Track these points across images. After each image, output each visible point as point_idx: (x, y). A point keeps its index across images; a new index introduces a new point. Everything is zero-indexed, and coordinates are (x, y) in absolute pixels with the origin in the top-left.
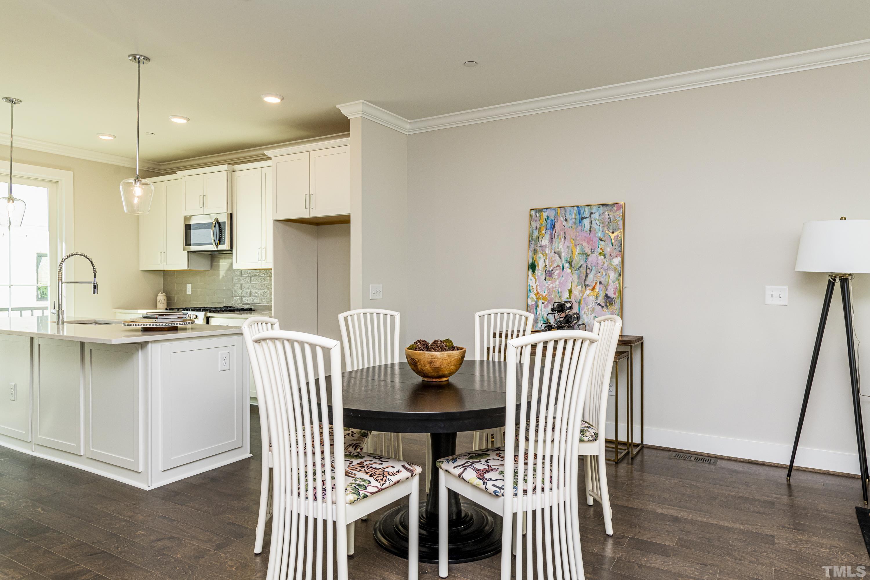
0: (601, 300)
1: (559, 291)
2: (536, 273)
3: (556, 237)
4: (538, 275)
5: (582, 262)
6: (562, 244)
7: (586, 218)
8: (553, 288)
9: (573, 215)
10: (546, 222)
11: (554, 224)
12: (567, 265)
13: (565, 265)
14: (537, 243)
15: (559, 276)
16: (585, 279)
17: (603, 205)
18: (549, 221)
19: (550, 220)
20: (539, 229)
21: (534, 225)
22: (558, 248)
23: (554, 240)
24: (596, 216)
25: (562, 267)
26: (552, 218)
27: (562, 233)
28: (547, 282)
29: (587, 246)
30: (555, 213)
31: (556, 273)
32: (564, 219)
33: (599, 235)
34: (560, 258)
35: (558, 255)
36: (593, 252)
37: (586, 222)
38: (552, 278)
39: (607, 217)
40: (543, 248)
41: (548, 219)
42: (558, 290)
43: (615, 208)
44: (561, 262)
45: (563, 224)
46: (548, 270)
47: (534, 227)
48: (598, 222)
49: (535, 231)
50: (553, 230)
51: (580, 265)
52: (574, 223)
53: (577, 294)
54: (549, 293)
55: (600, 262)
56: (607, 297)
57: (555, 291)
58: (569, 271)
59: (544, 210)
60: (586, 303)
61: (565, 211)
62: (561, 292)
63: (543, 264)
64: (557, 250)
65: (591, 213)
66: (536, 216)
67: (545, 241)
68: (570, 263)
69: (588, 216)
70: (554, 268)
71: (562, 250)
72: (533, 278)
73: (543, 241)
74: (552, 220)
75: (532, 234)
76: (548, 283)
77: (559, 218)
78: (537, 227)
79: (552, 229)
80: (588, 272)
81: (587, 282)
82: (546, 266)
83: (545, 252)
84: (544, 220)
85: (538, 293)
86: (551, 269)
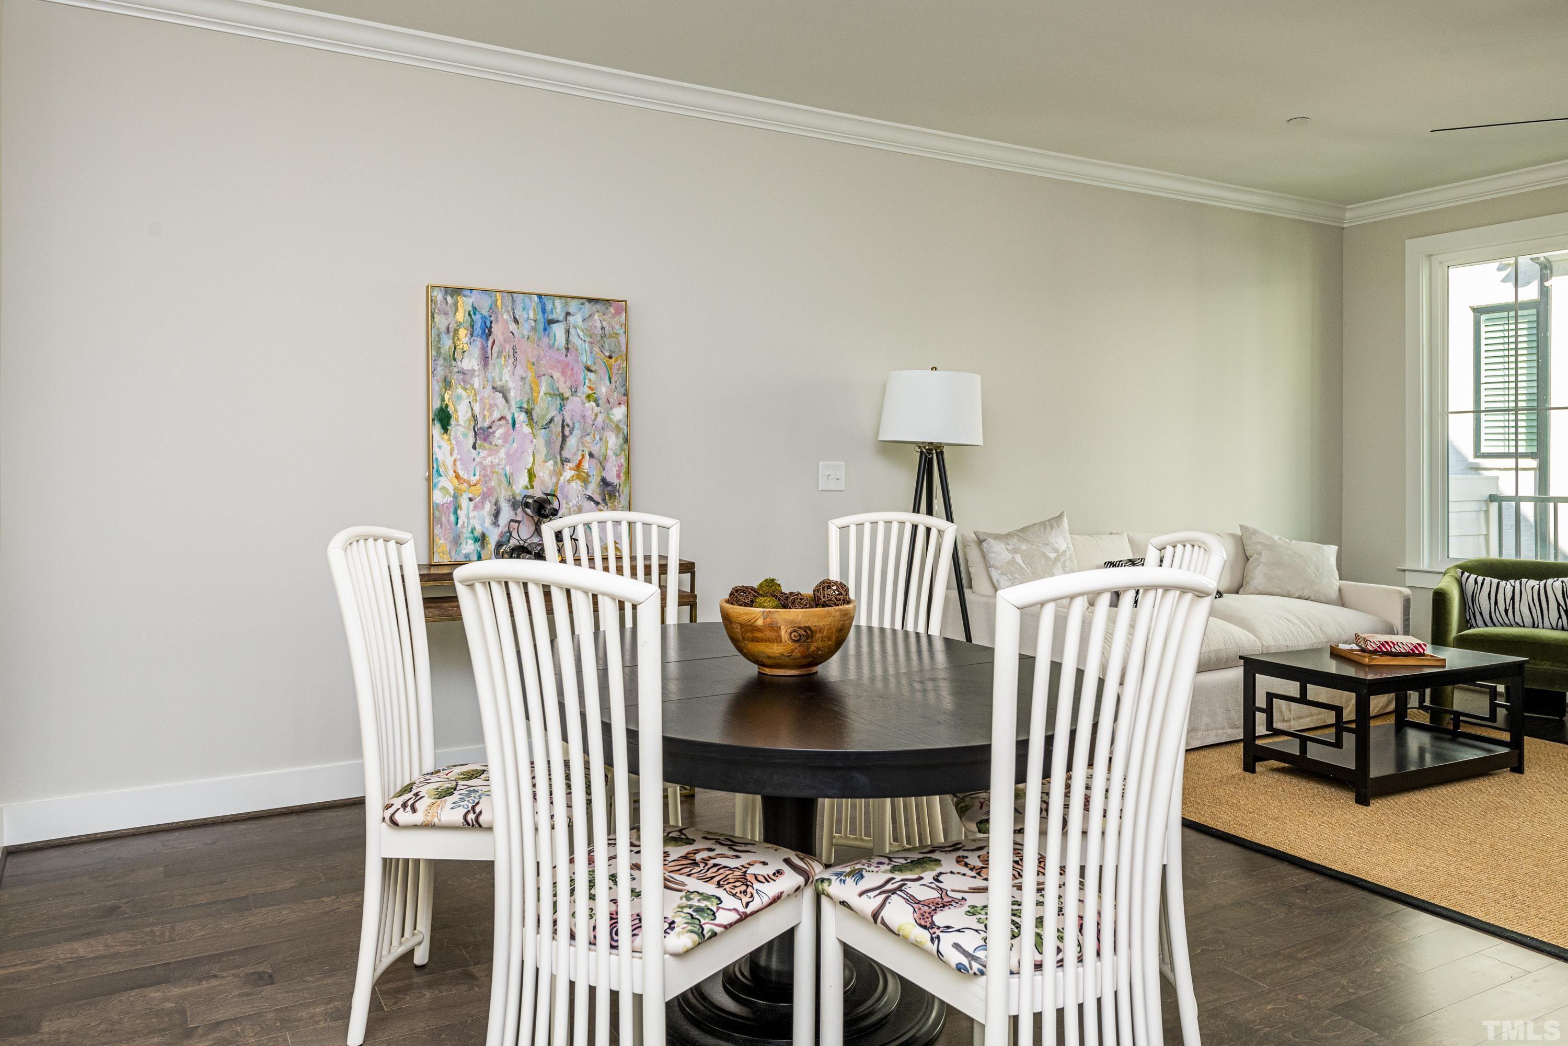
0: (595, 490)
1: (508, 472)
2: (453, 433)
3: (495, 355)
4: (456, 438)
5: (553, 412)
6: (509, 371)
7: (558, 321)
8: (492, 466)
9: (530, 313)
10: (470, 320)
11: (488, 325)
12: (521, 417)
13: (519, 416)
14: (451, 365)
15: (506, 441)
16: (562, 448)
17: (590, 300)
18: (477, 318)
19: (481, 316)
20: (452, 331)
21: (441, 322)
22: (501, 380)
23: (491, 362)
24: (576, 319)
25: (510, 421)
26: (485, 312)
27: (508, 348)
28: (479, 453)
29: (562, 379)
30: (489, 301)
31: (499, 432)
32: (510, 317)
33: (585, 359)
34: (507, 400)
35: (501, 395)
36: (574, 392)
37: (558, 330)
38: (491, 443)
39: (599, 325)
40: (467, 377)
41: (475, 314)
42: (504, 469)
43: (612, 310)
44: (509, 409)
45: (510, 328)
46: (479, 426)
47: (442, 328)
48: (581, 334)
49: (444, 336)
50: (487, 339)
51: (549, 417)
52: (534, 329)
53: (547, 478)
54: (483, 476)
55: (589, 413)
56: (604, 482)
57: (497, 473)
58: (527, 430)
59: (464, 293)
60: (566, 497)
61: (513, 301)
62: (512, 474)
63: (467, 412)
64: (499, 383)
65: (568, 314)
66: (447, 303)
67: (470, 362)
68: (529, 413)
69: (561, 318)
70: (494, 422)
71: (510, 385)
72: (444, 443)
73: (465, 361)
74: (483, 317)
75: (439, 341)
76: (482, 455)
77: (499, 315)
78: (448, 328)
79: (484, 337)
80: (567, 432)
81: (565, 454)
82: (474, 417)
83: (472, 385)
84: (467, 314)
85: (458, 477)
86: (486, 424)
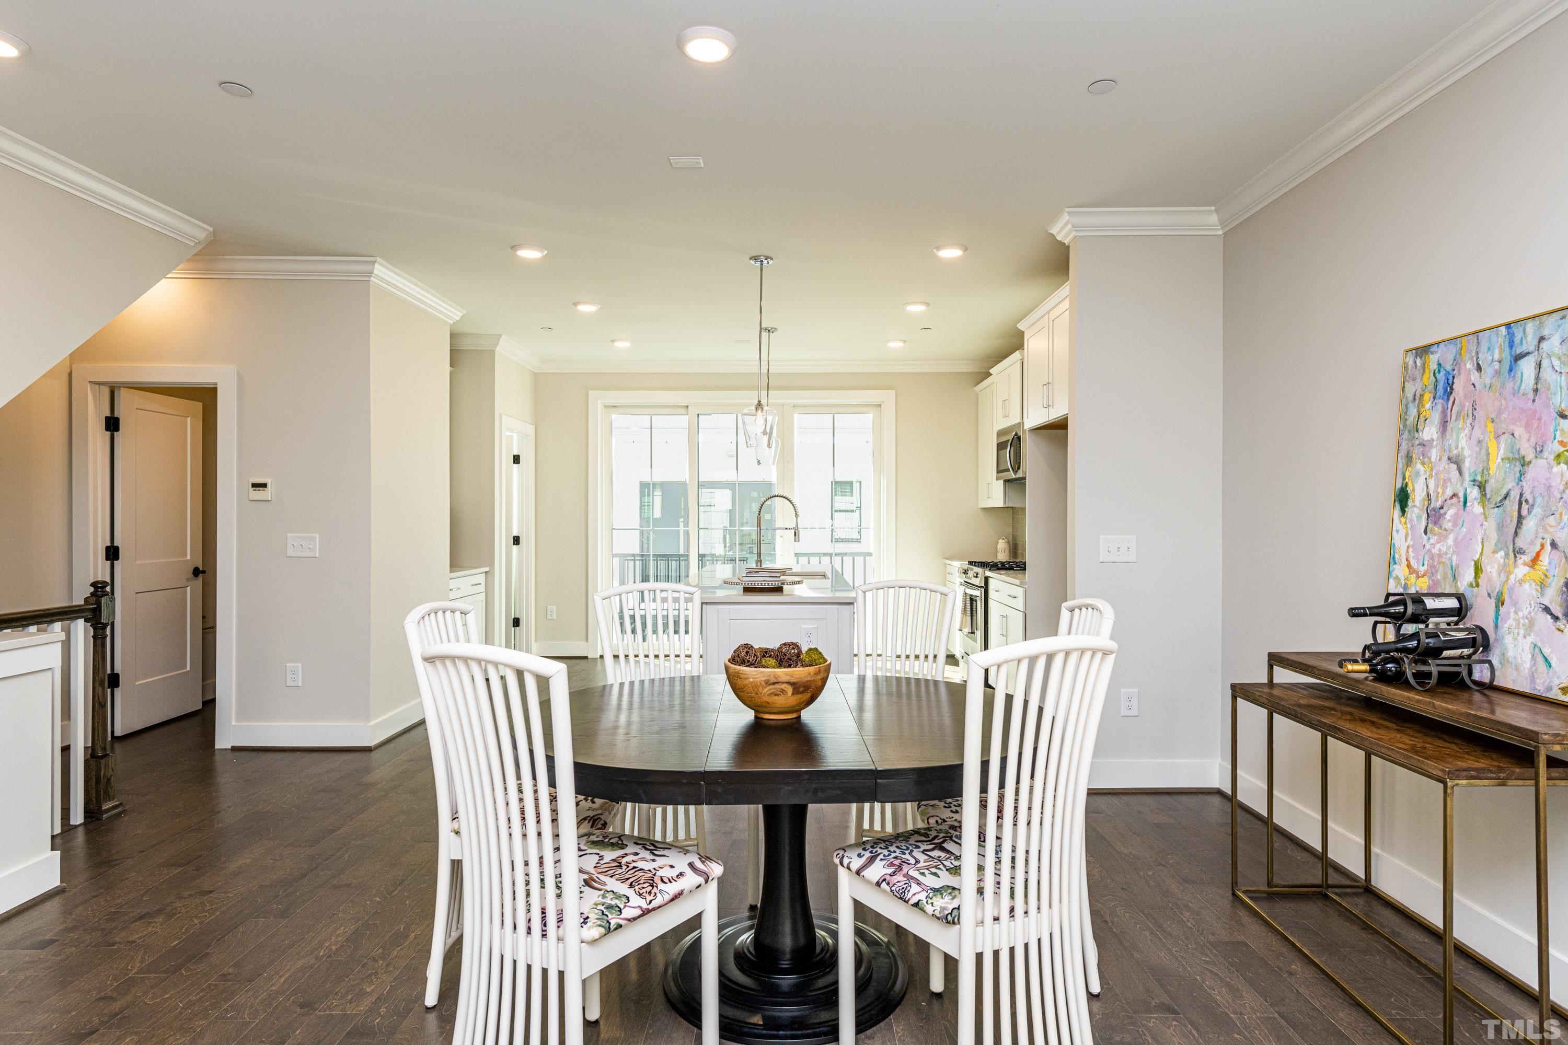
0: (1552, 596)
1: (1454, 564)
2: (1409, 515)
3: (1454, 417)
4: (1411, 520)
5: (1511, 484)
6: (1466, 435)
7: (1527, 354)
8: (1440, 556)
9: (1495, 353)
10: (1434, 380)
11: (1451, 381)
12: (1474, 493)
13: (1471, 492)
14: (1414, 438)
15: (1455, 524)
16: (1516, 534)
18: (1441, 377)
19: (1445, 372)
20: (1418, 399)
21: (1411, 388)
22: (1457, 447)
23: (1450, 426)
24: (1549, 346)
25: (1462, 499)
26: (1449, 368)
27: (1468, 405)
28: (1429, 539)
29: (1526, 436)
30: (1454, 351)
31: (1450, 513)
32: (1474, 365)
33: (1556, 402)
34: (1461, 473)
35: (1456, 466)
36: (1540, 452)
37: (1527, 367)
38: (1441, 527)
40: (1427, 449)
41: (1439, 371)
42: (1450, 559)
44: (1462, 483)
45: (1472, 379)
46: (1432, 506)
47: (1409, 396)
48: (1553, 365)
49: (1411, 405)
50: (1448, 399)
51: (1505, 491)
52: (1497, 373)
53: (1495, 574)
54: (1431, 568)
55: (1556, 482)
57: (1444, 563)
58: (1478, 509)
59: (1434, 348)
60: (1513, 602)
61: (1478, 346)
62: (1458, 566)
63: (1423, 490)
64: (1455, 452)
65: (1540, 340)
66: (1416, 366)
67: (1430, 432)
68: (1482, 487)
69: (1531, 349)
70: (1446, 500)
71: (1467, 453)
72: (1400, 527)
73: (1427, 429)
74: (1447, 373)
75: (1405, 412)
76: (1432, 541)
77: (1462, 365)
78: (1415, 395)
79: (1446, 397)
80: (1524, 510)
82: (1428, 495)
83: (1430, 458)
84: (1432, 374)
85: (1409, 566)
86: (1438, 504)
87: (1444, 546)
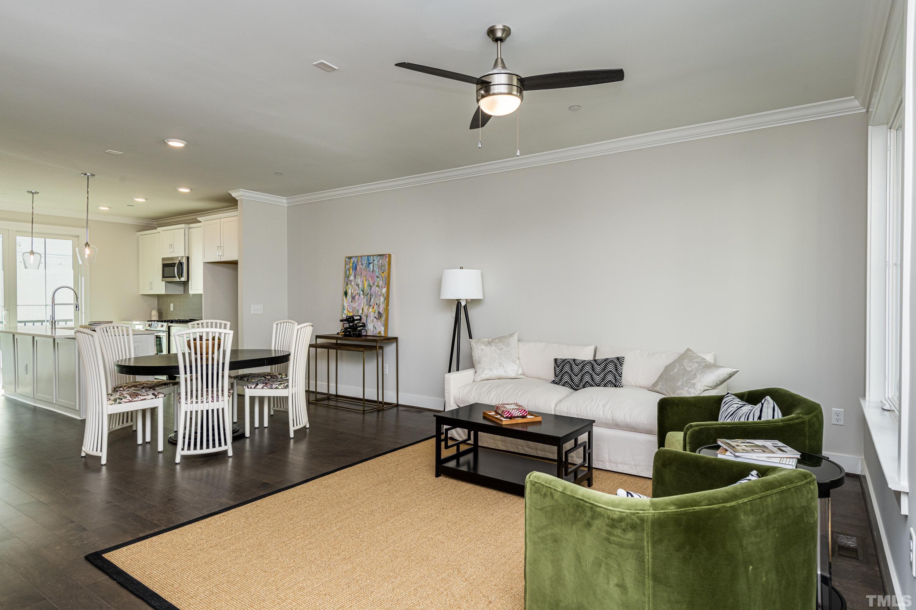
0: (376, 315)
1: (358, 309)
2: (347, 298)
3: (357, 275)
5: (369, 291)
6: (360, 279)
7: (371, 263)
8: (355, 307)
9: (365, 262)
10: (352, 265)
11: (356, 266)
12: (362, 293)
14: (348, 279)
15: (358, 300)
16: (370, 302)
17: (380, 255)
18: (354, 265)
20: (349, 269)
21: (347, 266)
22: (358, 282)
23: (356, 277)
24: (376, 262)
25: (359, 294)
26: (356, 263)
27: (360, 272)
29: (371, 281)
30: (357, 259)
31: (357, 297)
32: (361, 263)
33: (377, 274)
34: (359, 288)
35: (358, 286)
36: (374, 285)
37: (371, 265)
38: (354, 301)
39: (381, 263)
40: (351, 282)
41: (354, 263)
43: (384, 258)
44: (359, 291)
45: (361, 267)
47: (347, 268)
48: (376, 266)
49: (347, 271)
51: (367, 293)
52: (366, 266)
53: (366, 311)
54: (352, 310)
55: (377, 291)
56: (379, 313)
57: (356, 309)
58: (362, 296)
59: (352, 258)
60: (370, 317)
61: (362, 259)
63: (350, 292)
65: (374, 260)
66: (348, 261)
67: (352, 278)
68: (363, 291)
69: (372, 262)
70: (356, 294)
71: (360, 283)
72: (346, 301)
73: (351, 277)
74: (356, 264)
75: (346, 273)
76: (353, 304)
77: (359, 263)
79: (355, 270)
80: (371, 297)
81: (371, 304)
82: (352, 293)
83: (352, 284)
85: (348, 310)
86: (354, 295)
87: (355, 305)
